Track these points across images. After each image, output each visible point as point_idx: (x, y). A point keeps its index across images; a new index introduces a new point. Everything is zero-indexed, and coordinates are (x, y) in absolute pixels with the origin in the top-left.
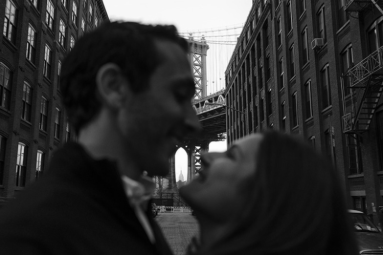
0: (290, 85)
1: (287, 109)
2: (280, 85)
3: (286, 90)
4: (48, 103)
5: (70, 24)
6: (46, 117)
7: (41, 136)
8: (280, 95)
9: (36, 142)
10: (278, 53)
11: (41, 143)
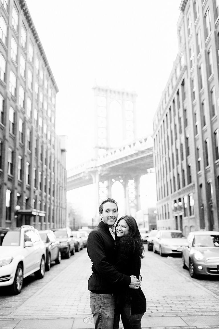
0: (203, 133)
1: (201, 152)
2: (196, 132)
3: (200, 137)
4: (13, 153)
5: (27, 89)
6: (12, 164)
7: (9, 180)
8: (195, 140)
9: (5, 184)
10: (193, 106)
11: (9, 184)
